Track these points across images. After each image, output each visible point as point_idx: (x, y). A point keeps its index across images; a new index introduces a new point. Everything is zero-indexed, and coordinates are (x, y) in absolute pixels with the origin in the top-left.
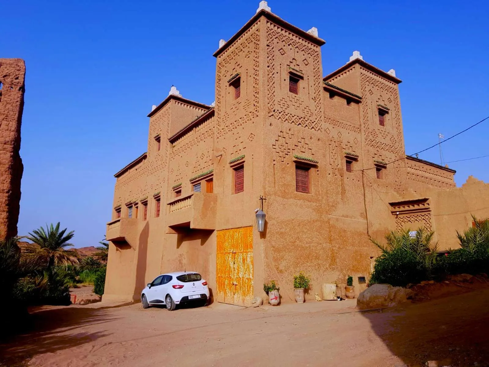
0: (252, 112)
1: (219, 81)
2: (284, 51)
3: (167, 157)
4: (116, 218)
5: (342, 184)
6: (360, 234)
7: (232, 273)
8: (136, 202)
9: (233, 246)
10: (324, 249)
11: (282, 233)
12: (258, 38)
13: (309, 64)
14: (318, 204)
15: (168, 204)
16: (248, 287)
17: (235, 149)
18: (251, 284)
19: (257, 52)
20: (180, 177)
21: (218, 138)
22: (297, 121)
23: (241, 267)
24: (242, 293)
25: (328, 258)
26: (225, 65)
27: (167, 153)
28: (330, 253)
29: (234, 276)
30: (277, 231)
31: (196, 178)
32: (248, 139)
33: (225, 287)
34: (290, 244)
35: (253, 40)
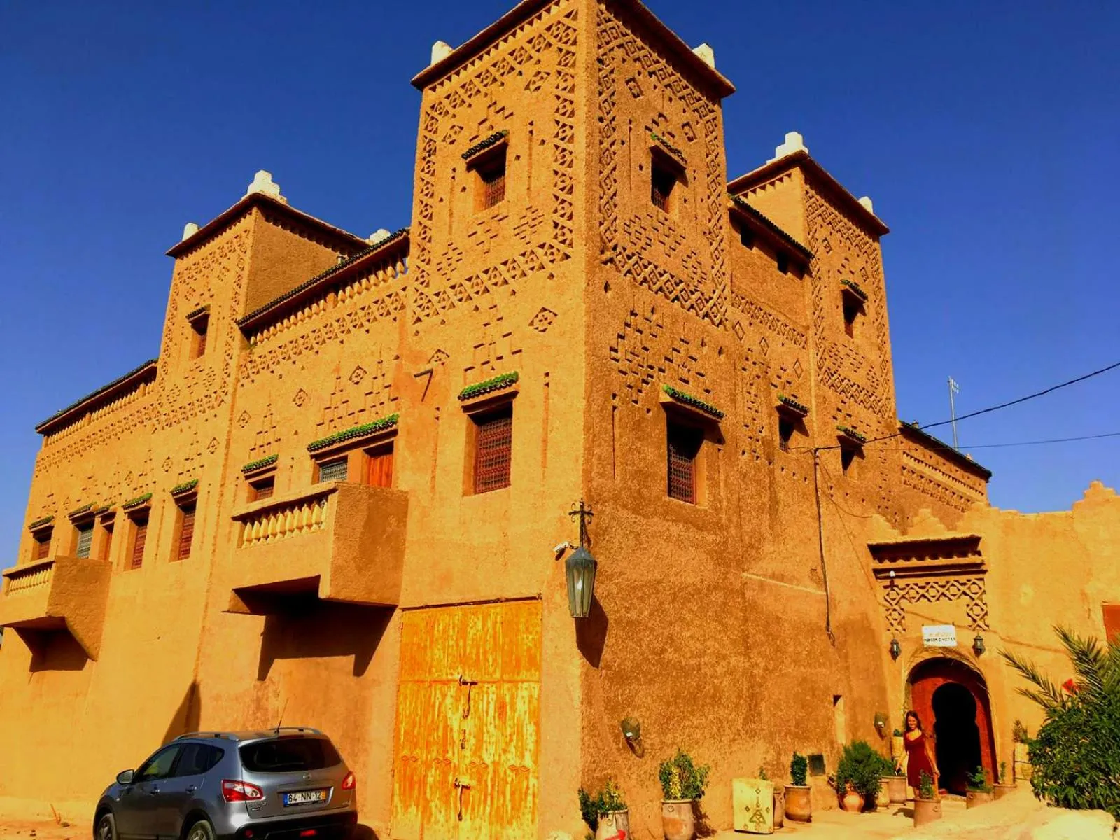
0: (547, 246)
1: (430, 156)
2: (638, 87)
3: (229, 376)
4: (32, 559)
5: (771, 484)
6: (812, 630)
7: (453, 748)
8: (108, 509)
9: (463, 660)
10: (731, 674)
11: (630, 623)
12: (572, 37)
13: (696, 138)
14: (718, 539)
15: (235, 519)
16: (517, 796)
17: (481, 355)
18: (528, 788)
19: (567, 74)
20: (270, 437)
21: (419, 320)
22: (671, 289)
23: (492, 729)
24: (490, 813)
25: (742, 702)
26: (452, 111)
27: (227, 364)
28: (746, 686)
29: (462, 759)
30: (618, 615)
31: (334, 442)
32: (532, 324)
33: (425, 793)
34: (650, 657)
35: (553, 41)
